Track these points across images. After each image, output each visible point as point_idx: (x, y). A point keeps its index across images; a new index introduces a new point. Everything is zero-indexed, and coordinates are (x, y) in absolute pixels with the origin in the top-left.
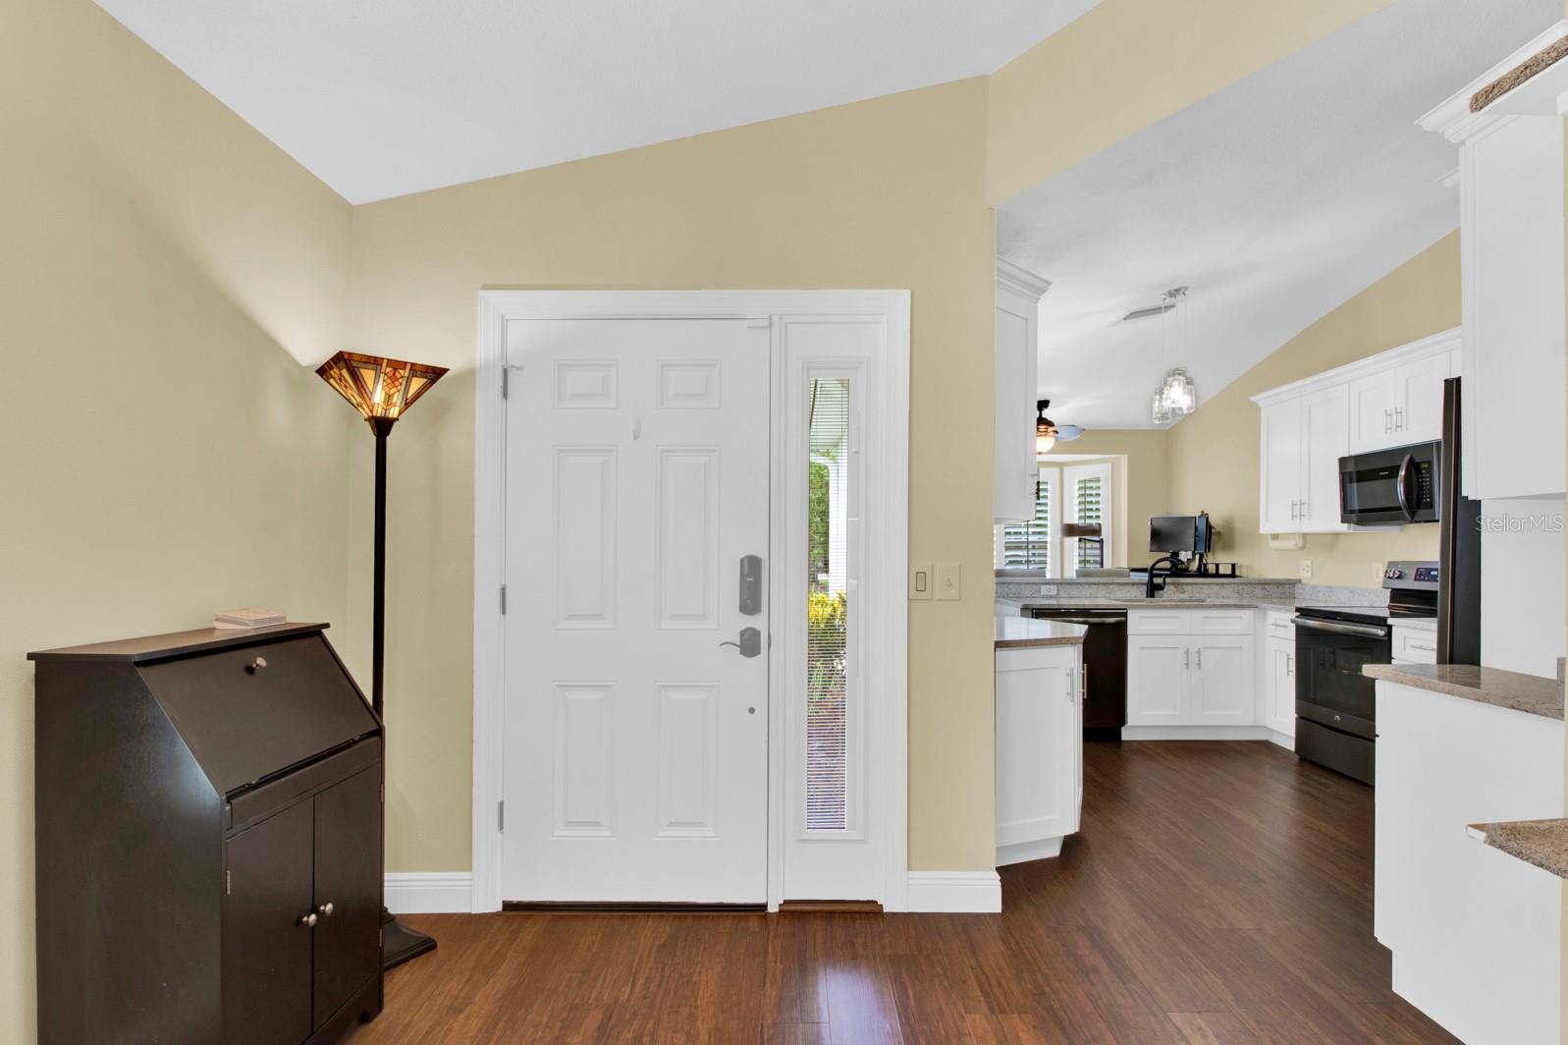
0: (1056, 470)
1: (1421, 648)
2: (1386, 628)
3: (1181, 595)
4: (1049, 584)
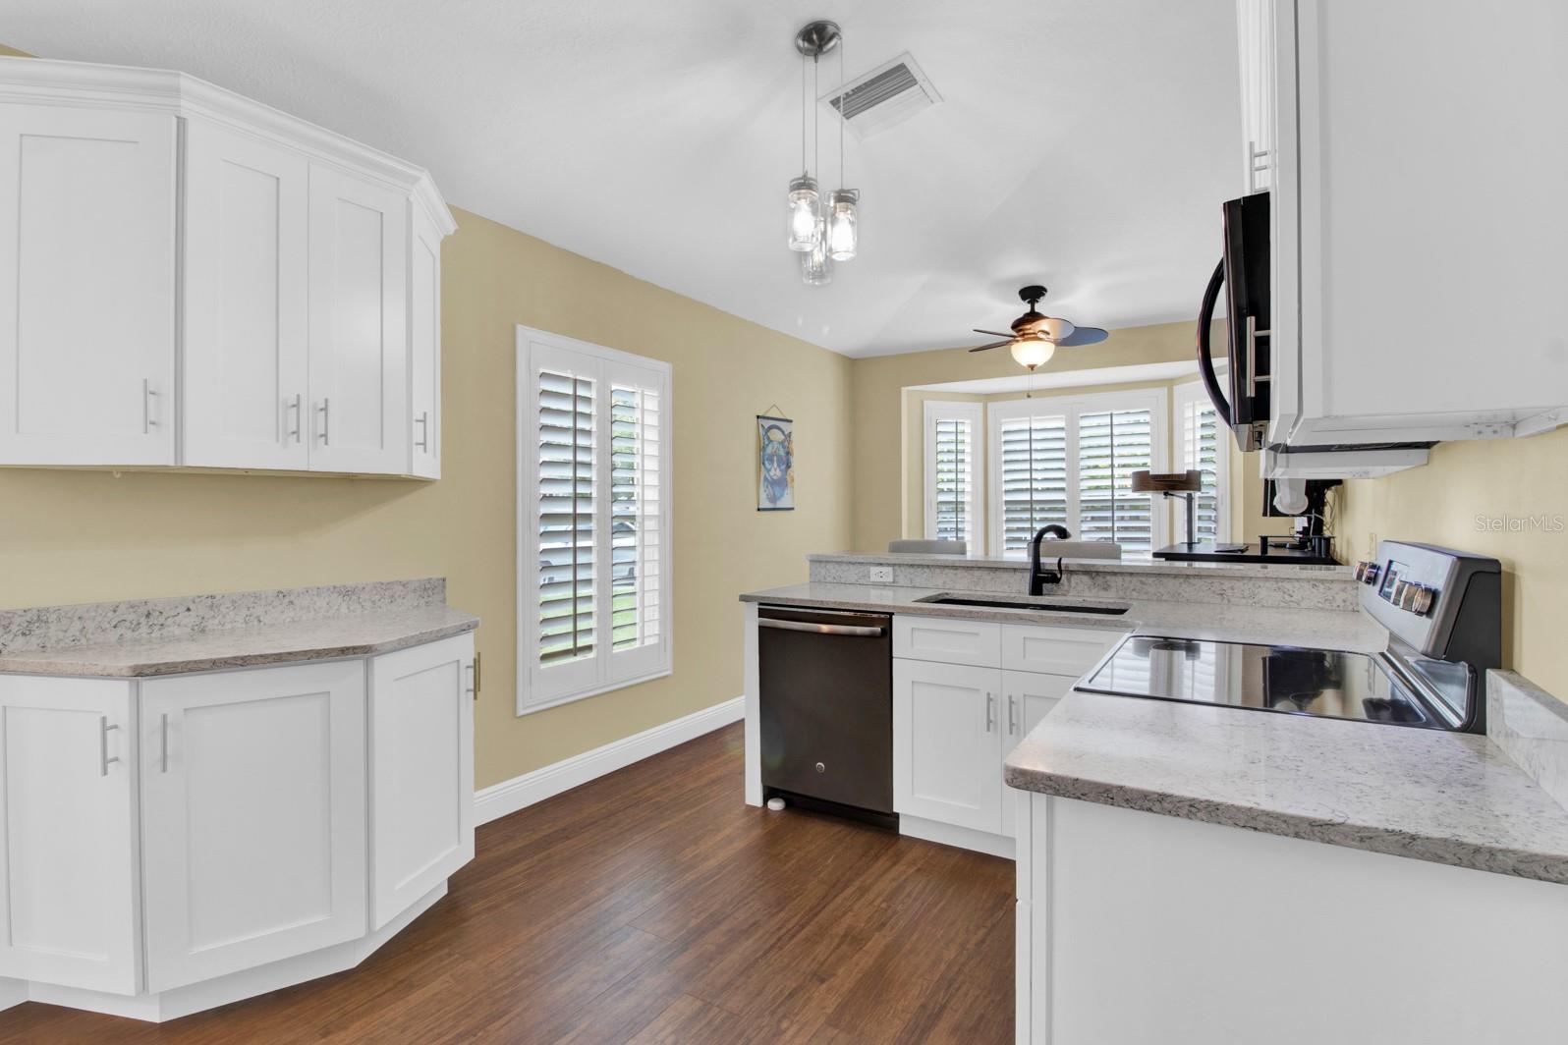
0: (1162, 391)
3: (1102, 593)
4: (881, 564)
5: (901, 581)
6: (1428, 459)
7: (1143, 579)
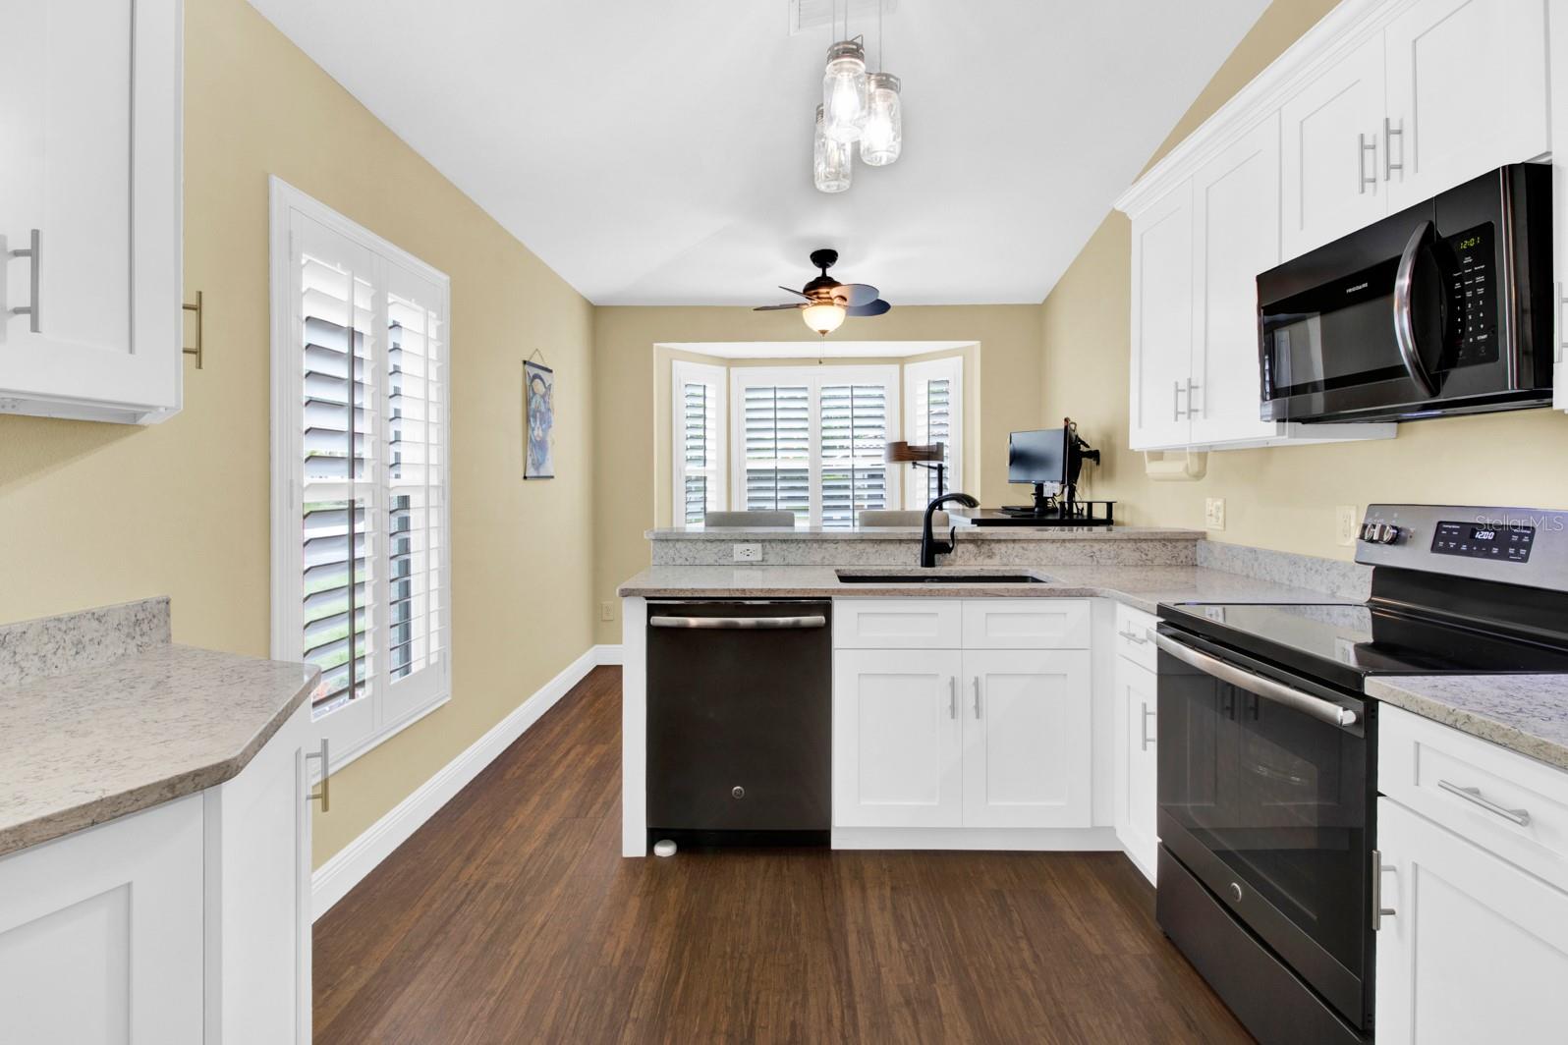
0: (896, 368)
2: (1360, 705)
3: (988, 561)
4: (747, 541)
5: (772, 559)
6: (1398, 434)
7: (1025, 545)
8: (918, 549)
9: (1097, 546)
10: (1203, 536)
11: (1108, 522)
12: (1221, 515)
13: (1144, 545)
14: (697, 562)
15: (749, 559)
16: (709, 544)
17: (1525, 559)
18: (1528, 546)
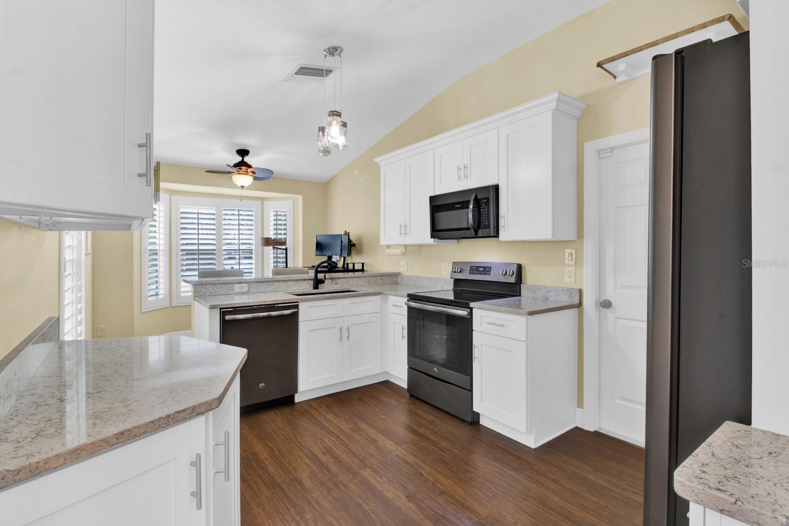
0: (259, 203)
1: (493, 324)
2: (469, 310)
3: (335, 286)
4: (241, 283)
5: (252, 290)
6: (458, 242)
7: (348, 279)
8: (312, 283)
9: (370, 278)
10: (400, 274)
11: (362, 270)
12: (406, 266)
13: (383, 277)
14: (217, 294)
15: (242, 291)
16: (223, 285)
17: (490, 274)
18: (490, 271)
